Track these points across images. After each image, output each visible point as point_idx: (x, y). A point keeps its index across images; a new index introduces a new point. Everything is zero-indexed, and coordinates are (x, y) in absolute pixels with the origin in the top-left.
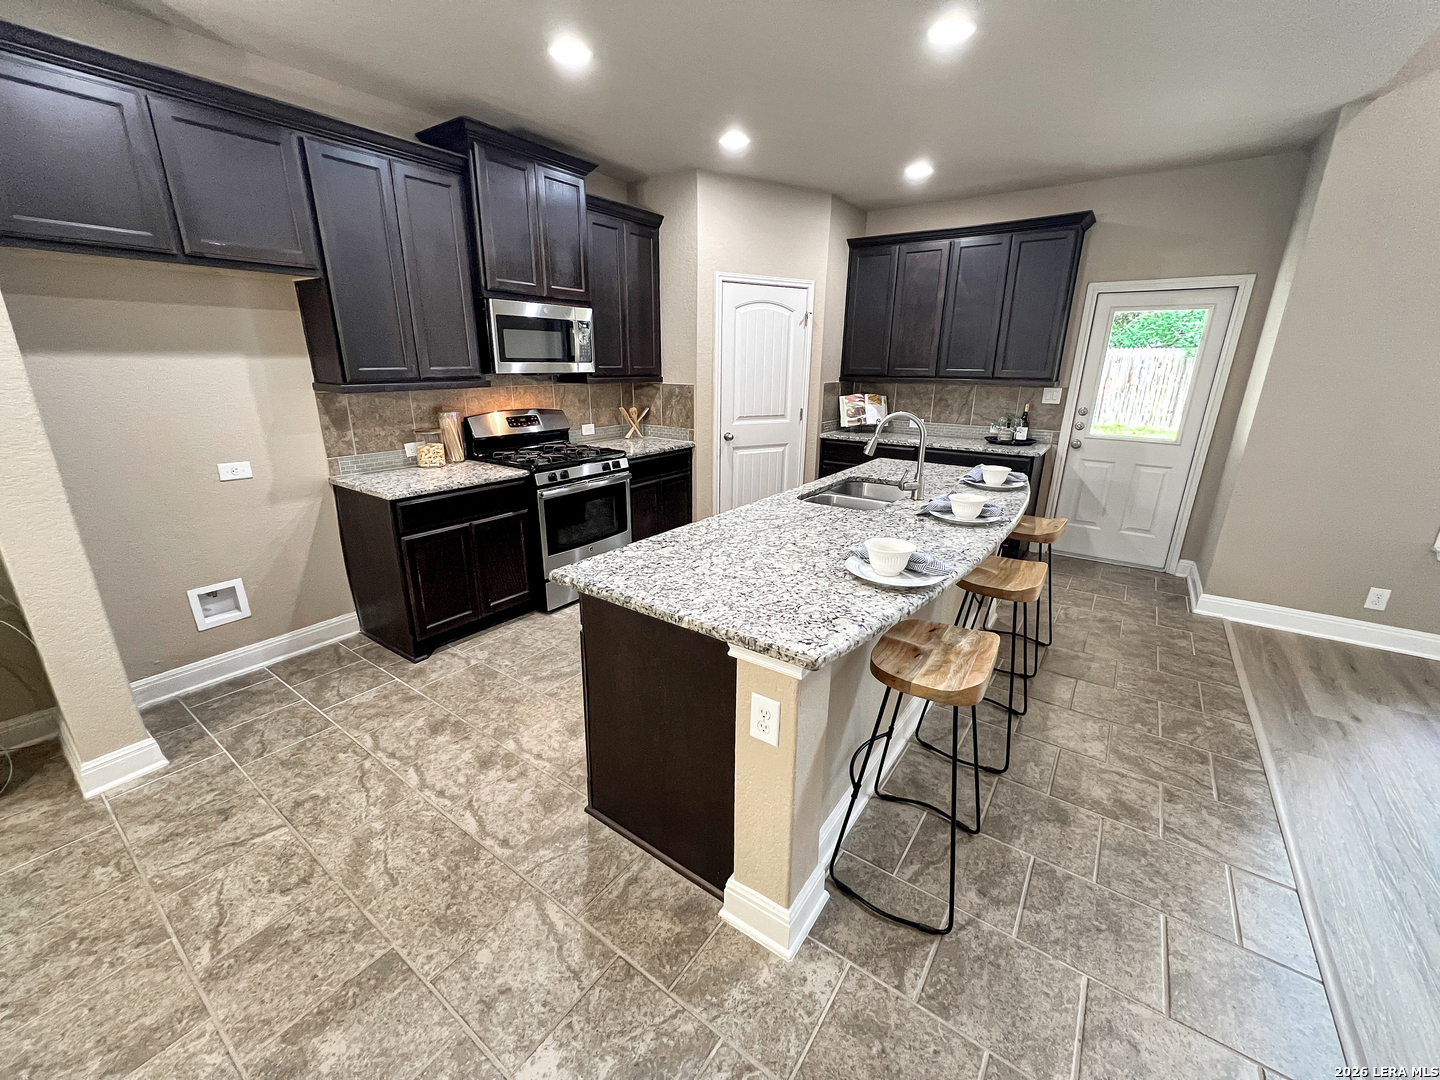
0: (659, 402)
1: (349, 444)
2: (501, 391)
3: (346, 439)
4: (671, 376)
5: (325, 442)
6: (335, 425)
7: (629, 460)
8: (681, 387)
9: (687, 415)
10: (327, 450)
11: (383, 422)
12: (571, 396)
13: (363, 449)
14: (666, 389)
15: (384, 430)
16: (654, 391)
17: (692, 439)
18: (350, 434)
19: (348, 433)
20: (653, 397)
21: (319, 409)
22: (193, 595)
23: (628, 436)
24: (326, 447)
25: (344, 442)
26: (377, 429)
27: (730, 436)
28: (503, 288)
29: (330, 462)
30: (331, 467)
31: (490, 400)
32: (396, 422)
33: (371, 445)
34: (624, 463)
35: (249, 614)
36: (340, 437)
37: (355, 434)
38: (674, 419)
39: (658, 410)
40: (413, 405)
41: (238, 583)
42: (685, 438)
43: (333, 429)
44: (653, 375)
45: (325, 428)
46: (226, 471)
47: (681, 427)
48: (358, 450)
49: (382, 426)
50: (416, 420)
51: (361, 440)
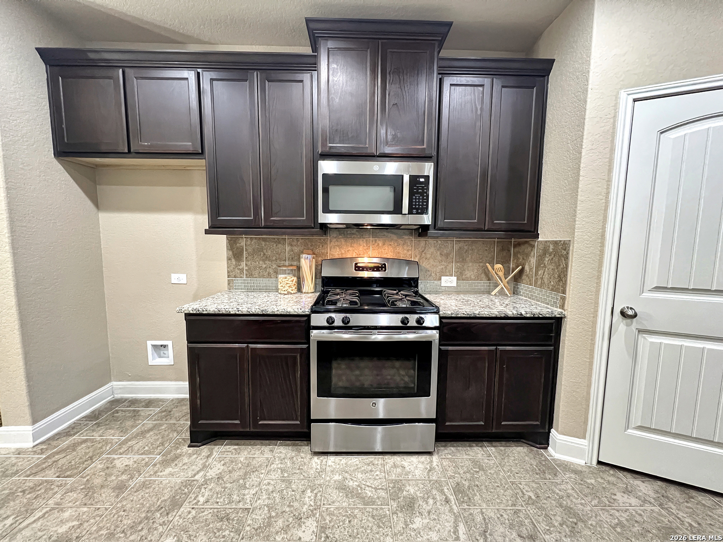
0: (533, 260)
1: (242, 270)
2: (361, 242)
3: (240, 267)
4: (547, 232)
5: (228, 267)
6: (234, 258)
7: (441, 318)
8: (556, 243)
9: (559, 276)
10: (228, 273)
11: (266, 258)
12: (432, 250)
13: (250, 275)
14: (541, 247)
15: (265, 264)
16: (530, 249)
17: (562, 307)
18: (243, 264)
19: (242, 263)
20: (528, 255)
21: (227, 246)
22: (150, 343)
23: (493, 293)
24: (228, 271)
25: (238, 269)
26: (261, 262)
27: (630, 313)
28: (333, 151)
29: (228, 281)
30: (229, 284)
31: (350, 249)
32: (274, 258)
33: (256, 273)
34: (431, 320)
35: (173, 364)
36: (236, 266)
37: (246, 265)
38: (546, 281)
39: (531, 269)
40: (288, 248)
41: (169, 343)
42: (554, 304)
43: (233, 260)
44: (532, 231)
45: (229, 259)
46: (175, 278)
47: (552, 290)
48: (246, 275)
49: (264, 261)
50: (289, 259)
51: (250, 269)
